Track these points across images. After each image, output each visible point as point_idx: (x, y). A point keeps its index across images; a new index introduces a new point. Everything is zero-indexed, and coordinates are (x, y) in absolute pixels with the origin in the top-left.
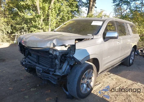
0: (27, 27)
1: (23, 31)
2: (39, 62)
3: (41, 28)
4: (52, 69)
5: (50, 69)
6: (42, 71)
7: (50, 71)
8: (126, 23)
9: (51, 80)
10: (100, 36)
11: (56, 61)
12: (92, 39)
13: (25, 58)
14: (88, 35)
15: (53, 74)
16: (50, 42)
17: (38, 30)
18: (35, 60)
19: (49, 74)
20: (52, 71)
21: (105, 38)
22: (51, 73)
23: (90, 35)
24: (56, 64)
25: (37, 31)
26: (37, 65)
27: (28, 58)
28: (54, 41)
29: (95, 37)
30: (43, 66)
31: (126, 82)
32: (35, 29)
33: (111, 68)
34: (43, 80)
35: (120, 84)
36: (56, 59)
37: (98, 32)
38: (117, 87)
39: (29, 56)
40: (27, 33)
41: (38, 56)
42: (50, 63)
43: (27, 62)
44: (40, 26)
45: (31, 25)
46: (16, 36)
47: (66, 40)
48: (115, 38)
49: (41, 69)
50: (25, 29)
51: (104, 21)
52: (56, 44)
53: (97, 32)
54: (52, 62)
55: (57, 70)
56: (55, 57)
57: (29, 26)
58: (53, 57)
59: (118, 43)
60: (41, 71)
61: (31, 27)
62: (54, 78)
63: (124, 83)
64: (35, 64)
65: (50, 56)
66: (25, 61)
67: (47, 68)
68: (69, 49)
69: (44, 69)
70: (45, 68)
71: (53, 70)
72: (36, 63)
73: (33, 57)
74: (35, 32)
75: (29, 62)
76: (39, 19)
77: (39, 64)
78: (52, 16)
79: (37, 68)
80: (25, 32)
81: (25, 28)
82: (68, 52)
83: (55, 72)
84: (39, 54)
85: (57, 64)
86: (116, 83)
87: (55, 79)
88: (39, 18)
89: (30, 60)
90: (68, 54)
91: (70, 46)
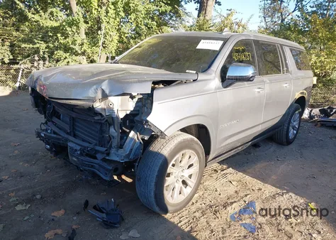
0: (46, 48)
1: (37, 58)
2: (74, 133)
3: (80, 52)
4: (102, 146)
5: (98, 148)
6: (81, 153)
7: (97, 152)
8: (281, 45)
9: (98, 173)
10: (214, 75)
11: (112, 130)
12: (194, 81)
13: (46, 123)
14: (187, 71)
15: (104, 160)
16: (95, 87)
17: (74, 57)
18: (67, 128)
19: (95, 158)
20: (103, 153)
21: (226, 80)
22: (99, 156)
23: (191, 72)
24: (110, 138)
25: (70, 60)
26: (71, 138)
27: (53, 122)
28: (105, 86)
29: (201, 76)
30: (83, 140)
31: (261, 191)
32: (65, 55)
33: (240, 148)
34: (81, 171)
35: (246, 196)
36: (110, 125)
37: (210, 67)
38: (235, 202)
39: (55, 119)
40: (47, 63)
41: (73, 119)
42: (97, 135)
43: (49, 131)
44: (77, 48)
45: (56, 44)
46: (21, 72)
47: (131, 83)
48: (248, 79)
49: (78, 148)
50: (41, 53)
51: (226, 41)
52: (107, 92)
53: (207, 66)
54: (102, 132)
55: (113, 151)
56: (107, 121)
57: (51, 45)
58: (103, 122)
59: (259, 92)
60: (79, 152)
61: (57, 48)
62: (104, 168)
63: (256, 191)
64: (66, 136)
65: (96, 118)
66: (46, 130)
67: (91, 146)
68: (140, 104)
69: (85, 147)
70: (86, 144)
71: (103, 149)
72: (68, 133)
73: (63, 121)
74: (66, 61)
75: (55, 133)
76: (75, 31)
77: (75, 136)
78: (108, 22)
79: (70, 144)
80: (41, 62)
81: (41, 51)
82: (139, 111)
83: (108, 154)
84: (74, 115)
85: (113, 137)
86: (236, 192)
87: (107, 170)
88: (74, 28)
89: (58, 127)
90: (137, 115)
91: (141, 96)
